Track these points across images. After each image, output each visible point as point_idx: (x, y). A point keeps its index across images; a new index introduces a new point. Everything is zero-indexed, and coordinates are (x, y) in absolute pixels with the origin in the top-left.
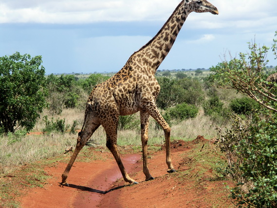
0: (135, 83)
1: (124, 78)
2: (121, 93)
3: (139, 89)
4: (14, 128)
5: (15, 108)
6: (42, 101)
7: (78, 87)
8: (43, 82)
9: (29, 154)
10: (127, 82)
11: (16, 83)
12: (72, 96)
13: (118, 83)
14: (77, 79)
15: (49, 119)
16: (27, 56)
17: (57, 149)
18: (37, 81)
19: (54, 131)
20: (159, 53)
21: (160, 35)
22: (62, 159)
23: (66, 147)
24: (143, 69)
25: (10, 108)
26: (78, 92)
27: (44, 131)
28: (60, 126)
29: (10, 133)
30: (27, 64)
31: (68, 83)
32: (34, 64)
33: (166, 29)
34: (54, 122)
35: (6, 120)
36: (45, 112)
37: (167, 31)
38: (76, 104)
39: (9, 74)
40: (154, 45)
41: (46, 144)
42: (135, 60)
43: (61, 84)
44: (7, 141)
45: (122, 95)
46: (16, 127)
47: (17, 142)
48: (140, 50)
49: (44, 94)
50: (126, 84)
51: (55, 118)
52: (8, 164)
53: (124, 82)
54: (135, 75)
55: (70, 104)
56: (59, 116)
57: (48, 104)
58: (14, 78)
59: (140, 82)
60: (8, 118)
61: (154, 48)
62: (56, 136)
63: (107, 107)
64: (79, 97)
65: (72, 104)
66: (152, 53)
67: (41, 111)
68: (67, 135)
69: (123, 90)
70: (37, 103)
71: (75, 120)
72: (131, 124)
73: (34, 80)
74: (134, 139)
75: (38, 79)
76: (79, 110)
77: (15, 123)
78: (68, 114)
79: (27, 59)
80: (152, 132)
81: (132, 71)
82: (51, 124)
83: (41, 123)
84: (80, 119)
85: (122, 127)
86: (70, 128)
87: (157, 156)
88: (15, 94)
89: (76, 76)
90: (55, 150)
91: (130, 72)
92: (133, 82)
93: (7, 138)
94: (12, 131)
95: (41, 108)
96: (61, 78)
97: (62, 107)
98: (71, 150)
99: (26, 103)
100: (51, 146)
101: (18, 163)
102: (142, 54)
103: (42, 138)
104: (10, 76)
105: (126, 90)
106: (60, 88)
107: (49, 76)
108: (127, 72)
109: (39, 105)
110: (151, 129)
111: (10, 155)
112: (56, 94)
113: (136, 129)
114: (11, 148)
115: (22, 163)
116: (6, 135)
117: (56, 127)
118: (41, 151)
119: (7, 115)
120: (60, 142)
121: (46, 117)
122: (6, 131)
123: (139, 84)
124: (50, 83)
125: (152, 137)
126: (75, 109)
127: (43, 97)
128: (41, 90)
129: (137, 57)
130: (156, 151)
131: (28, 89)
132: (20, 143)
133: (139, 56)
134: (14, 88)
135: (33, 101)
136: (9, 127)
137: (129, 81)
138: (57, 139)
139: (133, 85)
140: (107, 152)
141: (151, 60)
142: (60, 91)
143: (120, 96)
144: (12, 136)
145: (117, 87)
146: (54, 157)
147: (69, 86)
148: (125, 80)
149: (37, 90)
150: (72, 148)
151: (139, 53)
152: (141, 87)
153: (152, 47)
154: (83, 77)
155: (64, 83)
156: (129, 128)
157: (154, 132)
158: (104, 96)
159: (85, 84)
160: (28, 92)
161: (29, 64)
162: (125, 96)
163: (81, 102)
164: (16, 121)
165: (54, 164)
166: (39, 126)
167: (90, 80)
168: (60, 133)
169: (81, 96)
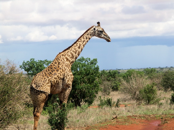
0: (63, 72)
1: (56, 69)
2: (56, 80)
3: (65, 77)
4: (81, 103)
5: (81, 91)
6: (98, 87)
7: (120, 78)
8: (98, 75)
9: (90, 120)
10: (59, 72)
11: (81, 76)
12: (116, 84)
13: (53, 73)
14: (119, 73)
15: (102, 98)
16: (88, 59)
17: (108, 117)
18: (95, 74)
19: (106, 106)
20: (74, 56)
21: (75, 45)
22: (111, 123)
23: (113, 115)
24: (66, 64)
25: (78, 91)
26: (120, 81)
27: (99, 106)
28: (109, 103)
29: (78, 107)
30: (88, 64)
31: (113, 75)
32: (92, 64)
33: (79, 42)
34: (105, 100)
35: (76, 99)
36: (100, 94)
37: (80, 43)
38: (119, 89)
39: (77, 70)
40: (72, 50)
41: (101, 114)
42: (61, 58)
43: (109, 76)
44: (77, 112)
45: (57, 81)
46: (82, 103)
47: (83, 113)
48: (63, 52)
49: (99, 82)
50: (59, 74)
51: (106, 97)
52: (78, 126)
53: (57, 72)
54: (62, 68)
55: (115, 89)
56: (108, 96)
57: (101, 89)
58: (80, 73)
59: (66, 72)
60: (77, 97)
61: (71, 51)
62: (107, 109)
63: (45, 89)
64: (120, 84)
65: (116, 89)
66: (71, 55)
67: (97, 93)
68: (113, 108)
69: (57, 78)
70: (95, 88)
71: (118, 98)
72: (154, 101)
73: (92, 74)
74: (157, 111)
75: (95, 73)
76: (121, 92)
77: (81, 100)
78: (114, 95)
79: (88, 61)
80: (168, 106)
81: (60, 65)
82: (103, 101)
83: (97, 101)
84: (121, 98)
85: (148, 103)
86: (116, 104)
87: (172, 122)
88: (81, 83)
89: (118, 71)
90: (106, 117)
91: (59, 65)
92: (62, 72)
93: (77, 110)
94: (80, 105)
95: (97, 91)
96: (109, 72)
97: (110, 90)
98: (116, 118)
99: (88, 88)
100: (104, 115)
101: (83, 126)
102: (64, 55)
103: (98, 110)
104: (78, 72)
105: (59, 78)
106: (109, 79)
107: (101, 71)
108: (57, 66)
109: (96, 89)
110: (167, 104)
111: (78, 121)
112: (106, 83)
113: (157, 104)
114: (79, 116)
115: (86, 125)
116: (76, 108)
117: (107, 103)
118: (97, 118)
119: (76, 96)
120: (109, 112)
121: (100, 97)
122: (76, 106)
123: (66, 73)
124: (103, 76)
125: (168, 109)
126: (118, 91)
127: (98, 84)
128: (97, 80)
129: (62, 56)
130: (171, 118)
131: (89, 79)
132: (85, 113)
133: (63, 55)
134: (81, 79)
135: (92, 87)
136: (78, 103)
137: (60, 72)
138: (108, 111)
139: (63, 74)
140: (139, 119)
141: (70, 59)
142: (109, 80)
143: (55, 82)
144: (79, 109)
145: (53, 76)
146: (106, 122)
147: (114, 77)
148: (57, 71)
149: (94, 80)
150: (117, 116)
151: (62, 54)
152: (67, 75)
153: (70, 51)
154: (123, 71)
155: (111, 75)
156: (153, 103)
157: (169, 106)
158: (44, 82)
159: (124, 76)
160: (89, 81)
161: (90, 64)
162: (58, 81)
163: (122, 87)
164: (82, 99)
165: (106, 126)
166: (96, 102)
167: (128, 73)
168: (109, 107)
169: (122, 83)
